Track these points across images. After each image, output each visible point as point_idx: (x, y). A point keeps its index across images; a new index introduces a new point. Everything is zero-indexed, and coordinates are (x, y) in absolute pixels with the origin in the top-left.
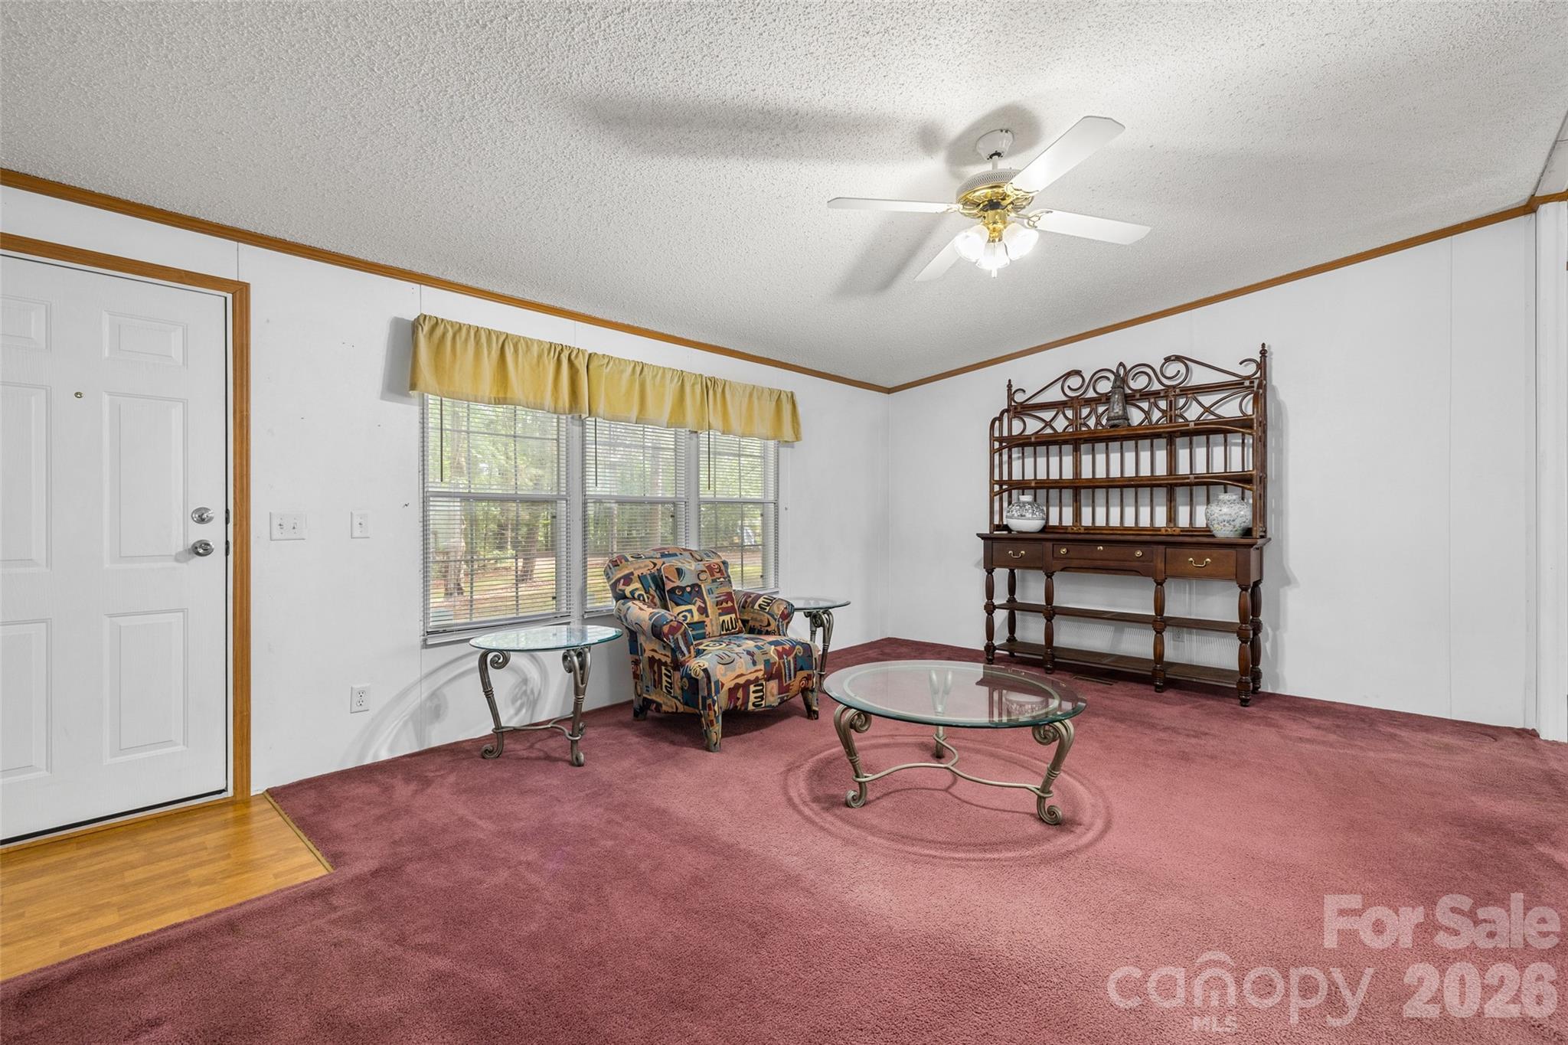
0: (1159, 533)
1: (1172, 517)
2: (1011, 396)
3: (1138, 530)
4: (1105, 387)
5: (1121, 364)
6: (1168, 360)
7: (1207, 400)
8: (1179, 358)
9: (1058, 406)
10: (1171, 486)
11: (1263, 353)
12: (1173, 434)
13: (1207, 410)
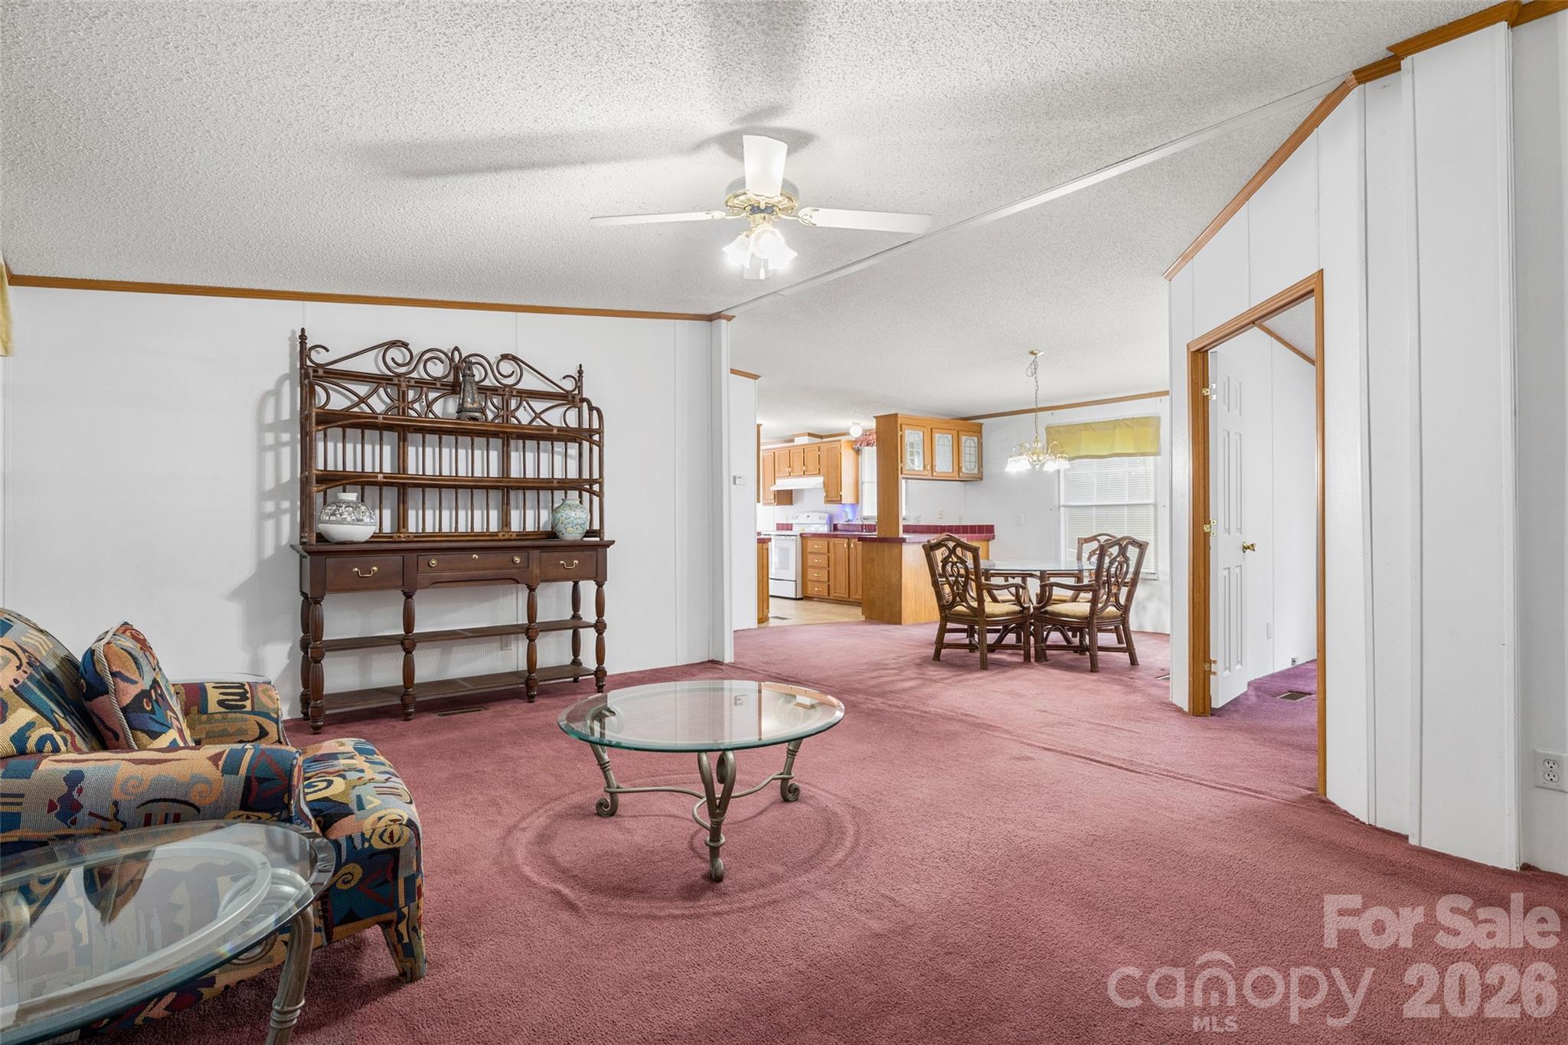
0: (496, 538)
1: (505, 521)
2: (304, 352)
3: (472, 535)
4: (437, 370)
5: (456, 349)
6: (505, 357)
7: (539, 406)
8: (514, 359)
9: (376, 381)
10: (505, 488)
11: (580, 372)
12: (507, 435)
13: (538, 416)
